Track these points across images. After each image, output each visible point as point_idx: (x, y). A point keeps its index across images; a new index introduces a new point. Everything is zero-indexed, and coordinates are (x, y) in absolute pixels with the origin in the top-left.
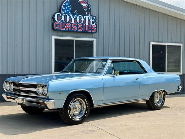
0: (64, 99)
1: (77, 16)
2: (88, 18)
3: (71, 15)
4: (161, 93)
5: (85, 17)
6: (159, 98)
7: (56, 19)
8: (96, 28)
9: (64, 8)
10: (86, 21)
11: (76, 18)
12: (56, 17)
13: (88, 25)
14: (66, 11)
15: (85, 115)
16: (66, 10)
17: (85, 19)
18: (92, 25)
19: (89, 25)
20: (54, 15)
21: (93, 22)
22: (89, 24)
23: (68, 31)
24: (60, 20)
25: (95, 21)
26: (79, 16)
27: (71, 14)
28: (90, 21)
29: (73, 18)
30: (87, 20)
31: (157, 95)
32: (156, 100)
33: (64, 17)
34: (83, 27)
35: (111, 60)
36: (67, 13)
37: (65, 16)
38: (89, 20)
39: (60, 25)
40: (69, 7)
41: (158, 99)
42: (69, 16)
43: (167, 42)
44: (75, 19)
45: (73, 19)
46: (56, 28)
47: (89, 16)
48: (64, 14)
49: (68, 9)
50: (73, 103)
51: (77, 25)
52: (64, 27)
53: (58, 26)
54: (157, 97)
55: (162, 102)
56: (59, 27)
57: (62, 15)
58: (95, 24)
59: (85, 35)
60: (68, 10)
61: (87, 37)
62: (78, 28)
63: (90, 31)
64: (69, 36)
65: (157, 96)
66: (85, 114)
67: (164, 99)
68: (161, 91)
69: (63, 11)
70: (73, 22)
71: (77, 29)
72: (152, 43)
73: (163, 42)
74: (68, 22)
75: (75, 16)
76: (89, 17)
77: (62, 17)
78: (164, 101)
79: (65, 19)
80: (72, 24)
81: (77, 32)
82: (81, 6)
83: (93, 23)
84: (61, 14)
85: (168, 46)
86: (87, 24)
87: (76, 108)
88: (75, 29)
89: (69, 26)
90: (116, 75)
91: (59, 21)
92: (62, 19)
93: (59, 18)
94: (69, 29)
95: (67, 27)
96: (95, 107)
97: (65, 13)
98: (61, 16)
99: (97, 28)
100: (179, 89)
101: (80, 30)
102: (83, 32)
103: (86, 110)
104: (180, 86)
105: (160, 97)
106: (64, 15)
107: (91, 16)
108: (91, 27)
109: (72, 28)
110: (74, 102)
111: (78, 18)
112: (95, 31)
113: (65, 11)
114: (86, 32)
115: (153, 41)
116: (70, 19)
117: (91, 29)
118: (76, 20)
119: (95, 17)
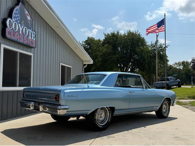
1: (24, 27)
2: (31, 32)
3: (19, 25)
5: (29, 30)
7: (8, 25)
9: (15, 15)
10: (29, 34)
12: (8, 23)
17: (29, 32)
18: (33, 40)
19: (31, 40)
21: (34, 36)
27: (20, 23)
28: (32, 36)
29: (21, 28)
38: (31, 34)
39: (11, 33)
40: (18, 15)
42: (18, 25)
45: (21, 29)
46: (8, 35)
47: (31, 30)
48: (14, 21)
49: (18, 17)
51: (24, 36)
52: (14, 36)
56: (10, 35)
57: (13, 22)
58: (35, 39)
59: (26, 48)
60: (17, 19)
61: (27, 51)
64: (14, 47)
70: (21, 33)
71: (23, 41)
74: (17, 32)
75: (23, 26)
77: (12, 24)
80: (20, 34)
81: (23, 44)
82: (27, 18)
83: (34, 38)
84: (12, 21)
86: (30, 38)
89: (17, 36)
91: (10, 28)
92: (12, 26)
94: (17, 39)
101: (25, 42)
102: (27, 45)
107: (33, 30)
108: (32, 42)
109: (20, 39)
111: (24, 29)
113: (15, 19)
114: (29, 46)
116: (18, 29)
117: (33, 44)
119: (35, 33)
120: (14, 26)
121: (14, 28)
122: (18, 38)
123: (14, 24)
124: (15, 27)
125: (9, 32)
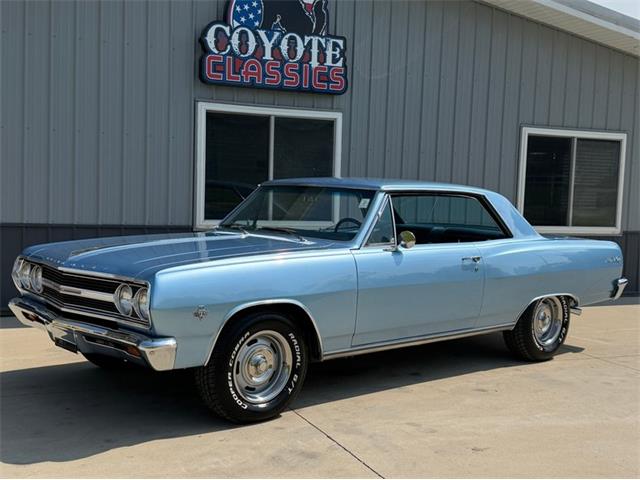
0: (211, 336)
1: (283, 35)
2: (319, 43)
3: (262, 33)
4: (555, 306)
5: (307, 39)
6: (547, 320)
7: (212, 46)
8: (345, 78)
9: (238, 9)
10: (310, 53)
11: (279, 42)
12: (210, 38)
13: (317, 68)
14: (247, 17)
15: (290, 390)
16: (245, 13)
17: (308, 46)
18: (330, 67)
19: (322, 69)
20: (205, 32)
21: (334, 56)
22: (322, 64)
23: (252, 87)
24: (226, 48)
25: (342, 53)
26: (288, 36)
27: (262, 28)
28: (325, 55)
29: (270, 41)
30: (315, 51)
31: (543, 311)
32: (540, 327)
33: (240, 39)
34: (301, 73)
35: (387, 192)
36: (249, 24)
37: (243, 36)
38: (322, 50)
39: (224, 66)
40: (255, 4)
41: (544, 325)
42: (256, 35)
43: (577, 128)
44: (276, 47)
45: (268, 46)
46: (209, 74)
47: (322, 37)
48: (238, 27)
49: (253, 10)
50: (245, 348)
51: (282, 66)
52: (239, 73)
53: (218, 67)
54: (544, 319)
55: (560, 336)
56: (220, 72)
57: (232, 31)
58: (340, 64)
59: (308, 99)
60: (251, 16)
61: (313, 108)
62: (284, 77)
63: (324, 86)
64: (254, 103)
65: (542, 314)
66: (289, 385)
67: (565, 325)
68: (558, 297)
69: (237, 17)
70: (268, 56)
71: (282, 81)
72: (527, 131)
73: (563, 127)
74: (252, 56)
75: (277, 34)
76: (323, 41)
77: (230, 38)
78: (566, 332)
79: (240, 45)
80: (263, 62)
81: (280, 89)
83: (335, 60)
84: (227, 29)
85: (579, 139)
86: (314, 63)
87: (257, 365)
88: (274, 80)
89: (253, 68)
90: (405, 246)
91: (220, 51)
92: (230, 44)
93: (222, 40)
94: (253, 80)
95: (246, 73)
96: (325, 358)
97: (242, 25)
98: (229, 35)
99: (349, 77)
100: (616, 289)
101: (292, 82)
102: (299, 90)
103: (295, 370)
104: (620, 281)
105: (554, 320)
106: (239, 30)
107: (328, 35)
108: (327, 75)
109: (265, 75)
110: (249, 344)
111: (284, 42)
112: (339, 85)
113: (243, 19)
114: (312, 91)
115: (533, 125)
116: (257, 47)
117: (329, 81)
118: (280, 49)
119: (341, 42)
120: (235, 41)
121: (236, 47)
122: (255, 74)
123: (235, 36)
124: (243, 44)
125: (215, 64)
